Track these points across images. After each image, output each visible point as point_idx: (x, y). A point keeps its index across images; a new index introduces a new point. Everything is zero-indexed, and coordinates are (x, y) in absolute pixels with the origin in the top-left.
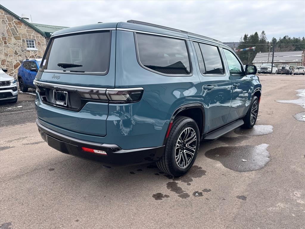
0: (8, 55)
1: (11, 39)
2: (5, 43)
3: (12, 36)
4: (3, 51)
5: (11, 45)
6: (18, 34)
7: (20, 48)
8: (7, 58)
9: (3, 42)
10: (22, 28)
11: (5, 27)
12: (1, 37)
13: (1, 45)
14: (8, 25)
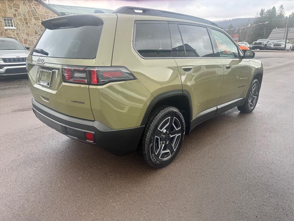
0: (29, 35)
3: (32, 17)
6: (37, 15)
7: (39, 28)
9: (25, 23)
10: (40, 9)
11: (26, 8)
12: (23, 18)
13: (23, 25)
14: (28, 6)
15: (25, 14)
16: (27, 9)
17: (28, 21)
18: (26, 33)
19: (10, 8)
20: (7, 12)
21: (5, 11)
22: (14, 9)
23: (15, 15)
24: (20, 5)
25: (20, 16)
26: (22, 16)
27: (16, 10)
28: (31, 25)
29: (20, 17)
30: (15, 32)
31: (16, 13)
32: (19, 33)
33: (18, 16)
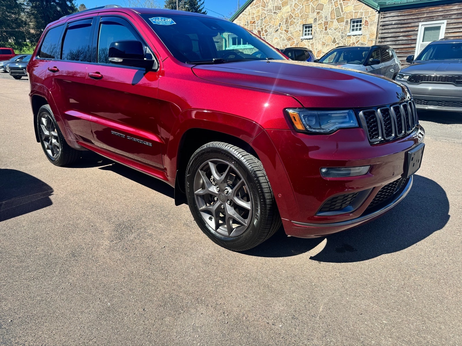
0: (325, 45)
1: (332, 22)
2: (326, 30)
3: (334, 19)
4: (322, 40)
5: (331, 31)
6: (343, 14)
7: (340, 34)
8: (323, 48)
9: (324, 28)
10: (349, 5)
11: (330, 8)
12: (323, 22)
13: (322, 32)
14: (334, 4)
15: (328, 16)
16: (332, 8)
17: (328, 26)
18: (322, 42)
19: (313, 11)
20: (308, 17)
21: (307, 16)
22: (316, 12)
23: (315, 19)
24: (325, 5)
25: (321, 20)
26: (322, 20)
27: (318, 13)
28: (330, 30)
29: (320, 22)
30: (311, 43)
31: (318, 16)
32: (314, 44)
33: (318, 21)
